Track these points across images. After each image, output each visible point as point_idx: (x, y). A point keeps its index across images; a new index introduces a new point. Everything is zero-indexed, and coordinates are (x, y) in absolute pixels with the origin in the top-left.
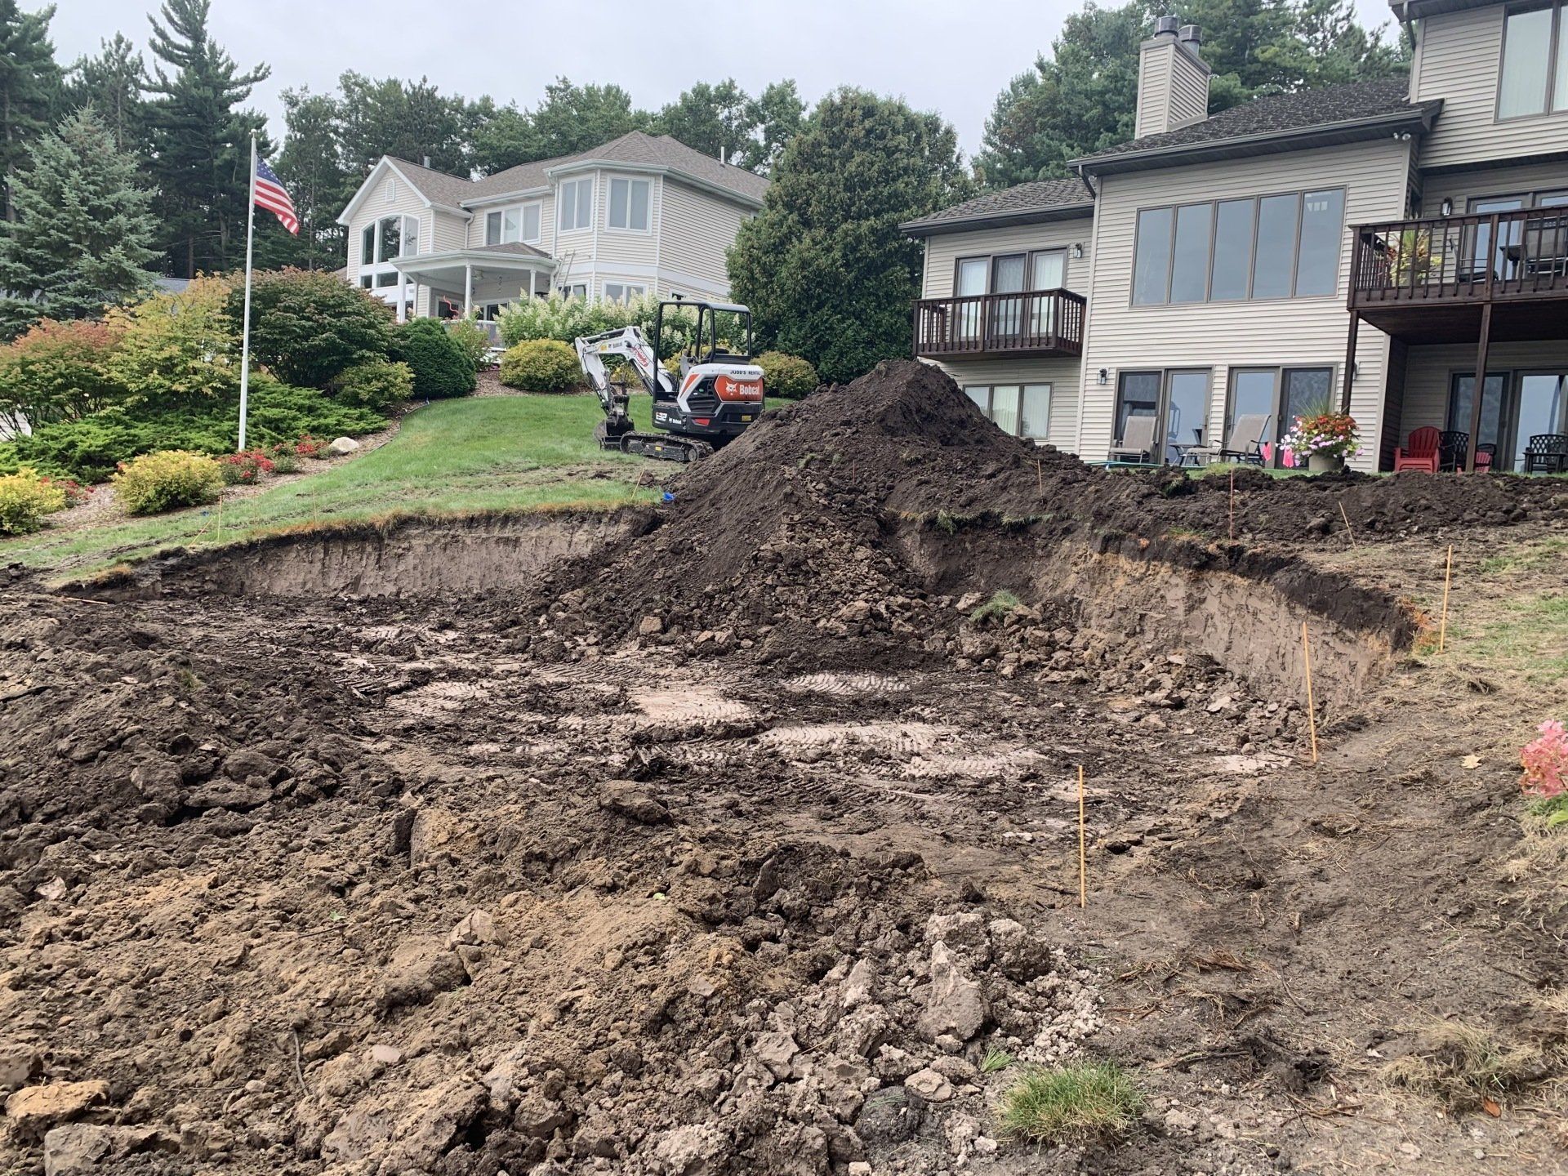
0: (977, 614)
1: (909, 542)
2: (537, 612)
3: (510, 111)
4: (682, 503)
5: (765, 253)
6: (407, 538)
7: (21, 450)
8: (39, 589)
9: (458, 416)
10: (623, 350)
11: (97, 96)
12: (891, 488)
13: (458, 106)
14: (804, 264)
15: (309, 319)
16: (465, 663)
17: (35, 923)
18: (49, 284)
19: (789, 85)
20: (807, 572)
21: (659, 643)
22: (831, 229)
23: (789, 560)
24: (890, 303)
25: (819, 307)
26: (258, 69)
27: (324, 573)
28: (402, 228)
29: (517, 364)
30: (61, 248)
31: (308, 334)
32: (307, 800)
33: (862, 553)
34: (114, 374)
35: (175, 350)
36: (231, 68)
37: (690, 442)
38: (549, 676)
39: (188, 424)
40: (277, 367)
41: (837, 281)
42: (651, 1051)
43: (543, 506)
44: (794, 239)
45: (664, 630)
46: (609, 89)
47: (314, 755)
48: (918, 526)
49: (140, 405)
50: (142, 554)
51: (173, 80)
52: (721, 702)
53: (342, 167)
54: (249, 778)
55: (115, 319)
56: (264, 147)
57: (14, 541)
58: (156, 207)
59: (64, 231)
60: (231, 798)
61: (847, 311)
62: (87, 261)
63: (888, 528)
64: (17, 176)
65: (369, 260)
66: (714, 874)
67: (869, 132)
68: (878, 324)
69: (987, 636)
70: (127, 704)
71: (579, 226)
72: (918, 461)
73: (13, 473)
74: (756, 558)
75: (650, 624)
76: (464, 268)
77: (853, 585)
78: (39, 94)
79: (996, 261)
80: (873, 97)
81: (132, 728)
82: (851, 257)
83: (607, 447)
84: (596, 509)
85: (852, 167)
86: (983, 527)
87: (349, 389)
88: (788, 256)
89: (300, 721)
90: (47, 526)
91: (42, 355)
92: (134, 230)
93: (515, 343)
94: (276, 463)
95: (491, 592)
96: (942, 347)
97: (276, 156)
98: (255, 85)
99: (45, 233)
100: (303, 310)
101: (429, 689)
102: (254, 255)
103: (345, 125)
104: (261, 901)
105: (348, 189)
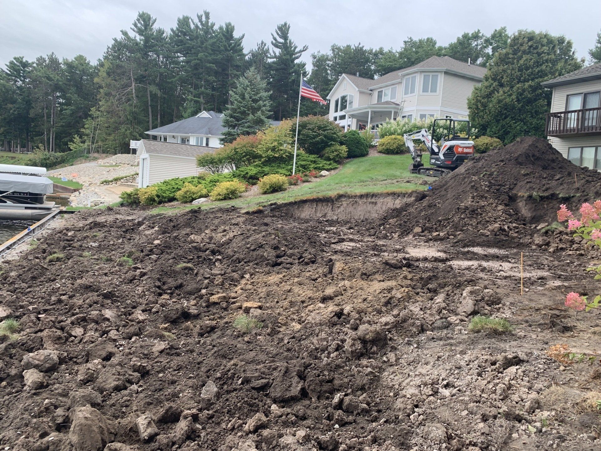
0: (544, 230)
1: (521, 204)
2: (380, 225)
3: (390, 52)
4: (434, 189)
5: (483, 98)
6: (341, 201)
7: (234, 175)
8: (239, 213)
9: (362, 163)
10: (421, 138)
11: (255, 62)
12: (516, 184)
13: (371, 52)
14: (499, 101)
15: (315, 132)
16: (356, 237)
17: (243, 282)
18: (240, 124)
19: (504, 29)
20: (477, 214)
21: (420, 236)
22: (512, 87)
23: (470, 209)
24: (537, 115)
25: (505, 118)
26: (304, 47)
27: (316, 212)
28: (348, 99)
29: (383, 144)
30: (243, 113)
31: (315, 137)
32: (307, 264)
33: (500, 207)
34: (259, 152)
35: (276, 144)
36: (296, 48)
37: (443, 170)
38: (381, 242)
39: (279, 167)
40: (305, 148)
41: (514, 107)
42: (384, 309)
43: (385, 191)
44: (496, 92)
45: (423, 232)
46: (428, 39)
47: (310, 253)
48: (525, 198)
49: (266, 161)
50: (266, 204)
51: (278, 54)
52: (436, 253)
53: (330, 78)
54: (293, 257)
55: (259, 134)
56: (305, 74)
57: (232, 200)
58: (271, 97)
59: (244, 107)
60: (288, 261)
61: (518, 119)
62: (251, 117)
63: (513, 199)
64: (233, 91)
65: (336, 111)
66: (411, 279)
67: (531, 47)
68: (531, 124)
69: (545, 238)
70: (264, 236)
71: (411, 93)
72: (528, 174)
73: (232, 181)
74: (458, 209)
75: (418, 230)
76: (368, 112)
77: (495, 219)
78: (238, 63)
79: (586, 95)
80: (534, 32)
81: (265, 242)
82: (520, 98)
83: (413, 173)
84: (403, 192)
85: (521, 62)
86: (552, 199)
87: (327, 155)
88: (493, 99)
89: (306, 245)
90: (240, 197)
91: (240, 146)
92: (264, 106)
93: (383, 137)
94: (303, 179)
95: (366, 219)
96: (558, 132)
97: (308, 76)
98: (303, 53)
99: (239, 108)
100: (313, 129)
101: (343, 243)
102: (300, 111)
103: (331, 63)
104: (295, 281)
105: (331, 86)
